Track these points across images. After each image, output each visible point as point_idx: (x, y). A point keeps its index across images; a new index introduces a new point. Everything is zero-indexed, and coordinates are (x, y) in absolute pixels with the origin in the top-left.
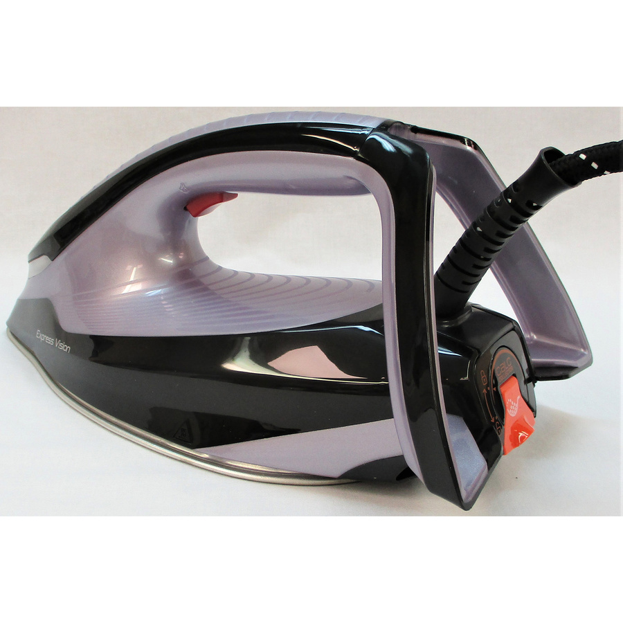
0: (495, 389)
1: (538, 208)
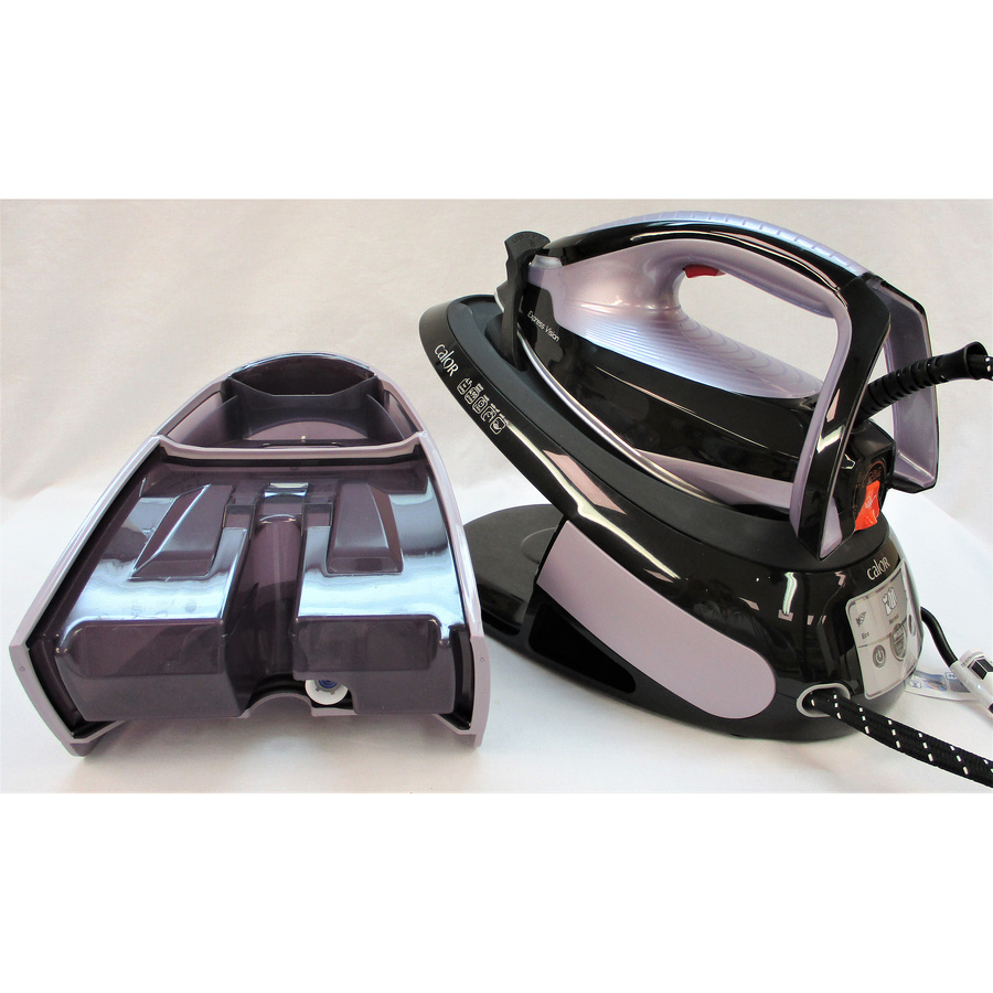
0: (864, 487)
1: (944, 381)
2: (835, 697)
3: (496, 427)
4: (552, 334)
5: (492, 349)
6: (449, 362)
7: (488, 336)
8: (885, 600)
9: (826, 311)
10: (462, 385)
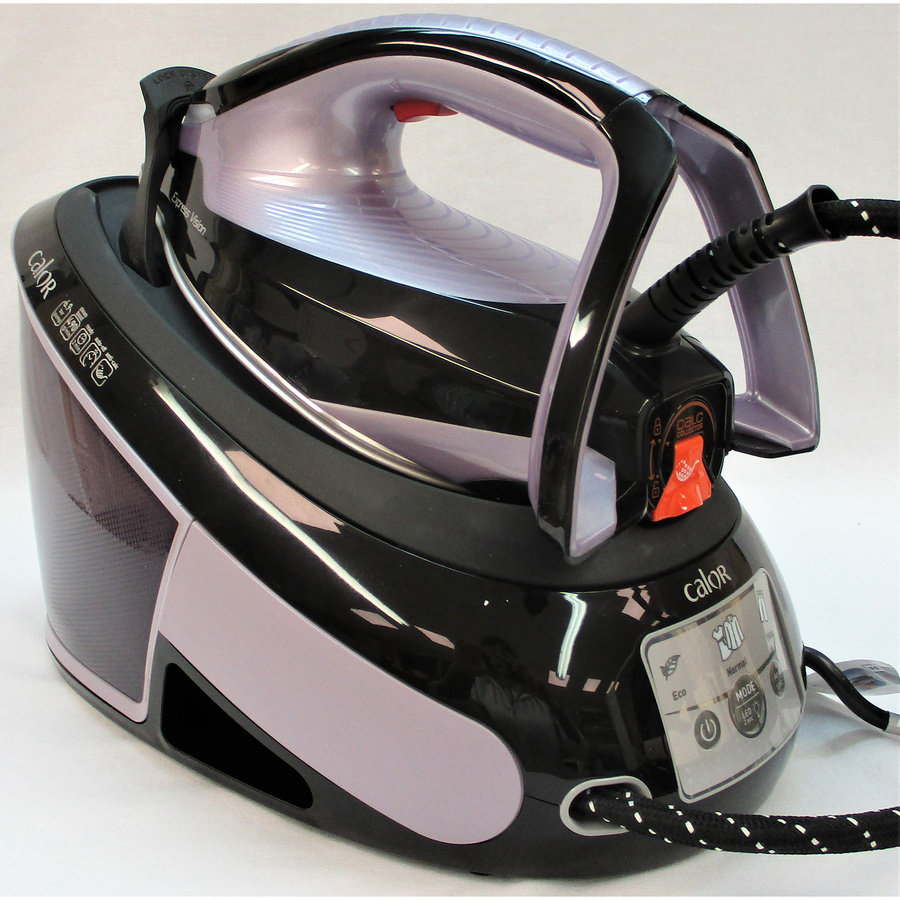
0: (668, 444)
3: (100, 374)
6: (45, 277)
10: (58, 312)
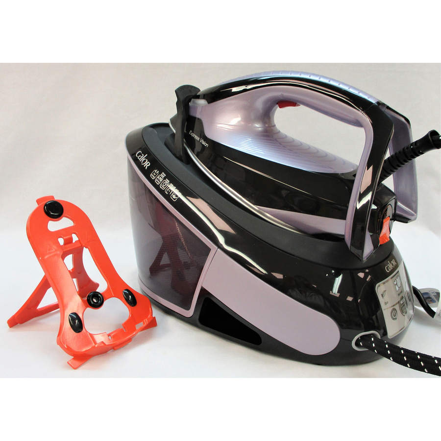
0: (382, 220)
1: (422, 153)
2: (373, 339)
3: (174, 197)
4: (204, 143)
5: (169, 153)
6: (145, 161)
7: (166, 145)
8: (395, 283)
9: (358, 124)
10: (153, 174)
